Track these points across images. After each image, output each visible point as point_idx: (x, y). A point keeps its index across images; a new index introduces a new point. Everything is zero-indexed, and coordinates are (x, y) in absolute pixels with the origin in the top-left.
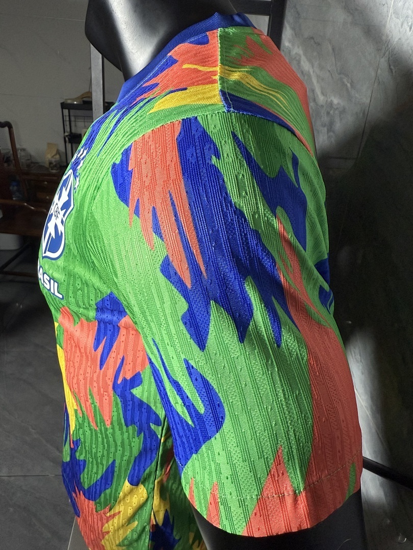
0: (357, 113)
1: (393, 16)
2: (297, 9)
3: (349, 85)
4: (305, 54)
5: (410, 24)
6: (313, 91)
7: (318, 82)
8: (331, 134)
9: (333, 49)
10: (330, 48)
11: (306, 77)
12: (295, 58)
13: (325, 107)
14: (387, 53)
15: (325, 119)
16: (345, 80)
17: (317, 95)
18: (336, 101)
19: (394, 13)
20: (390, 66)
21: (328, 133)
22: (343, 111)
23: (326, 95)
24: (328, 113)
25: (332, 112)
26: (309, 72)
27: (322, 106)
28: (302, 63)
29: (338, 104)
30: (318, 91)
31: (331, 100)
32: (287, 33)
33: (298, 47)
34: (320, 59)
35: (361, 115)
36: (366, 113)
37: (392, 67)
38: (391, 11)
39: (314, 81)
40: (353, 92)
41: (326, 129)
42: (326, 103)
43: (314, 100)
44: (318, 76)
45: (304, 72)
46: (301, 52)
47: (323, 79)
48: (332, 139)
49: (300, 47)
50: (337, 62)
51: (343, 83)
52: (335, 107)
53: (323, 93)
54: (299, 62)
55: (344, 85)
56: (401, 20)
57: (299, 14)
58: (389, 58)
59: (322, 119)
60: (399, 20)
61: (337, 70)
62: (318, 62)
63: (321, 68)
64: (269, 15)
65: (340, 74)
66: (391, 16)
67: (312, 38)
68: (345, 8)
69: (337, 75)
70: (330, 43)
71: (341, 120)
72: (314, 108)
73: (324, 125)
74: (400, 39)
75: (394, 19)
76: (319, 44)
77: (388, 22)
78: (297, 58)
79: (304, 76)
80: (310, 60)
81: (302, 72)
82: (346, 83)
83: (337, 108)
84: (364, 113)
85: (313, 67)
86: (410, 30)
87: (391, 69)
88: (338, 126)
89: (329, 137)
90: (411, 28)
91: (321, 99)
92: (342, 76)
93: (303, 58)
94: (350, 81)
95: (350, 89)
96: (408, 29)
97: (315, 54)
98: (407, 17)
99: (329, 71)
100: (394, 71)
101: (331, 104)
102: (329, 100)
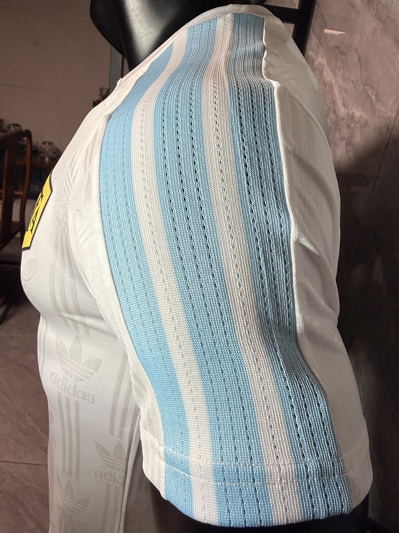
0: (380, 128)
2: (323, 17)
3: (373, 97)
4: (328, 64)
6: (334, 102)
7: (340, 92)
8: (350, 148)
9: (359, 60)
10: (356, 58)
11: (328, 88)
12: (318, 68)
13: (345, 120)
15: (345, 132)
16: (370, 92)
17: (338, 107)
18: (358, 113)
21: (346, 148)
22: (366, 124)
23: (348, 108)
24: (348, 126)
25: (352, 125)
26: (331, 82)
27: (343, 119)
28: (325, 73)
29: (361, 117)
30: (339, 103)
31: (353, 113)
32: (312, 42)
33: (322, 57)
34: (343, 70)
35: (385, 129)
36: (391, 128)
39: (336, 91)
40: (378, 106)
41: (344, 143)
42: (347, 115)
43: (335, 112)
44: (340, 87)
45: (326, 83)
46: (325, 63)
47: (346, 91)
48: (351, 153)
49: (324, 57)
50: (362, 73)
51: (368, 95)
52: (357, 120)
53: (344, 105)
54: (322, 72)
55: (368, 96)
57: (325, 23)
59: (342, 132)
61: (361, 81)
62: (341, 72)
63: (345, 79)
64: (295, 24)
65: (365, 85)
67: (338, 47)
68: (376, 16)
69: (361, 86)
70: (356, 53)
71: (362, 134)
72: (333, 120)
73: (342, 139)
76: (344, 54)
78: (320, 69)
79: (326, 87)
80: (333, 71)
81: (324, 83)
82: (371, 94)
83: (359, 121)
84: (388, 129)
85: (336, 77)
88: (358, 139)
89: (347, 152)
91: (342, 111)
92: (368, 88)
93: (326, 68)
94: (375, 92)
95: (374, 102)
97: (339, 64)
99: (353, 82)
101: (352, 117)
102: (351, 112)
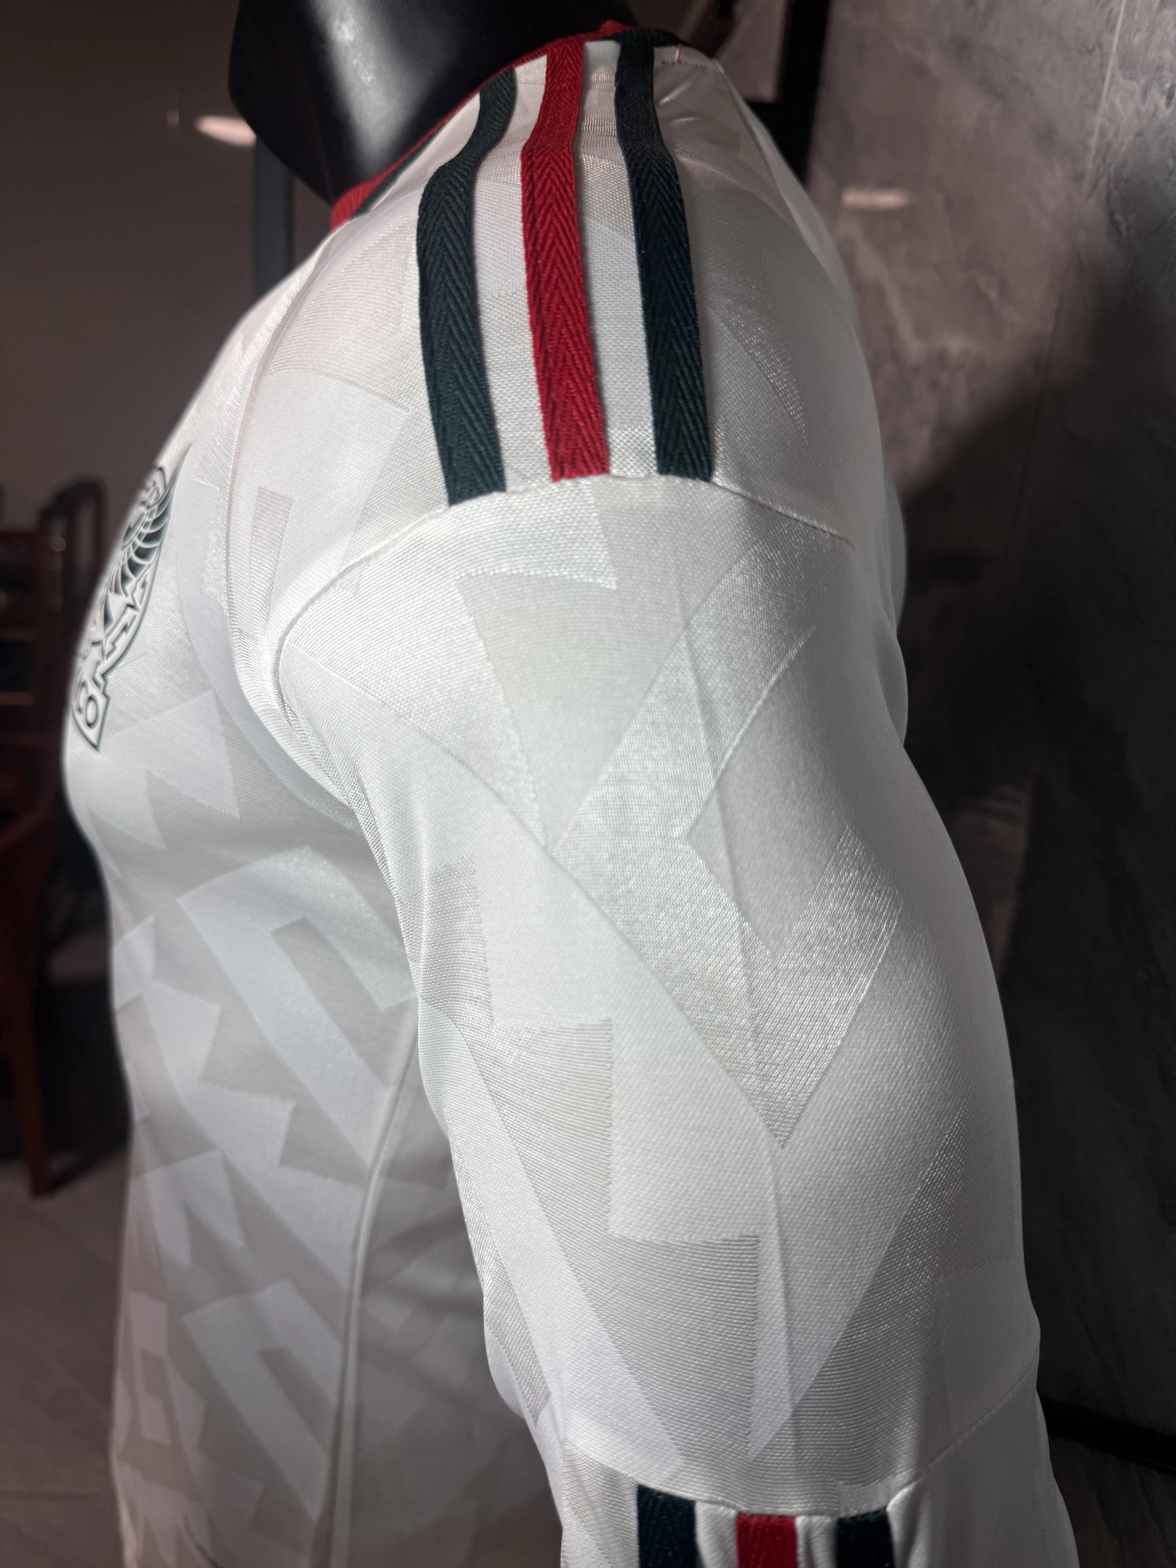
0: (1016, 368)
1: (1119, 77)
3: (993, 294)
4: (868, 236)
5: (1167, 86)
6: (890, 333)
7: (905, 303)
9: (947, 203)
10: (939, 202)
13: (925, 369)
14: (1103, 181)
15: (928, 404)
16: (983, 283)
17: (903, 340)
18: (956, 345)
19: (1121, 67)
20: (1111, 214)
22: (978, 369)
23: (928, 336)
24: (934, 385)
25: (944, 380)
26: (878, 279)
27: (917, 369)
28: (861, 259)
29: (964, 352)
30: (906, 329)
31: (943, 348)
34: (909, 241)
35: (1031, 368)
36: (1044, 361)
37: (1118, 217)
38: (1113, 61)
39: (894, 301)
40: (1006, 314)
41: (926, 431)
42: (928, 359)
43: (895, 356)
44: (904, 289)
45: (867, 285)
46: (856, 234)
47: (918, 294)
50: (958, 237)
51: (978, 290)
52: (954, 364)
53: (921, 332)
55: (979, 297)
56: (1143, 81)
58: (1108, 195)
59: (918, 405)
60: (1134, 83)
61: (958, 259)
62: (904, 249)
63: (915, 263)
65: (967, 268)
66: (1113, 76)
68: (981, 85)
69: (959, 273)
70: (939, 190)
73: (920, 422)
74: (1139, 134)
75: (1123, 82)
77: (1104, 95)
80: (881, 249)
81: (859, 288)
82: (986, 289)
83: (960, 366)
84: (1036, 366)
85: (890, 265)
86: (1168, 104)
87: (1114, 224)
90: (1170, 98)
91: (913, 350)
92: (974, 272)
93: (864, 247)
94: (997, 282)
95: (995, 305)
96: (1163, 101)
97: (896, 229)
98: (1160, 68)
99: (936, 268)
100: (1123, 228)
101: (941, 359)
102: (936, 347)
